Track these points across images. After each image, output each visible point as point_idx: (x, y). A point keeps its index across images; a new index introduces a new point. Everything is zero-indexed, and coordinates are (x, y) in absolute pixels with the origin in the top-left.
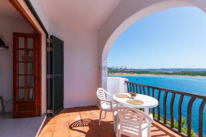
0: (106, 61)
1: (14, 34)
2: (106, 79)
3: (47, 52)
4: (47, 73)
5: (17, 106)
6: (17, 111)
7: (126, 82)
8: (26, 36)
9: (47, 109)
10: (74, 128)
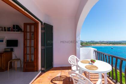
0: (79, 37)
1: (24, 24)
2: (80, 49)
3: (42, 33)
4: (42, 45)
5: (25, 65)
6: (25, 68)
7: (94, 51)
8: (30, 24)
9: (42, 67)
10: (53, 82)
